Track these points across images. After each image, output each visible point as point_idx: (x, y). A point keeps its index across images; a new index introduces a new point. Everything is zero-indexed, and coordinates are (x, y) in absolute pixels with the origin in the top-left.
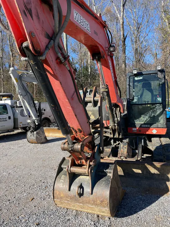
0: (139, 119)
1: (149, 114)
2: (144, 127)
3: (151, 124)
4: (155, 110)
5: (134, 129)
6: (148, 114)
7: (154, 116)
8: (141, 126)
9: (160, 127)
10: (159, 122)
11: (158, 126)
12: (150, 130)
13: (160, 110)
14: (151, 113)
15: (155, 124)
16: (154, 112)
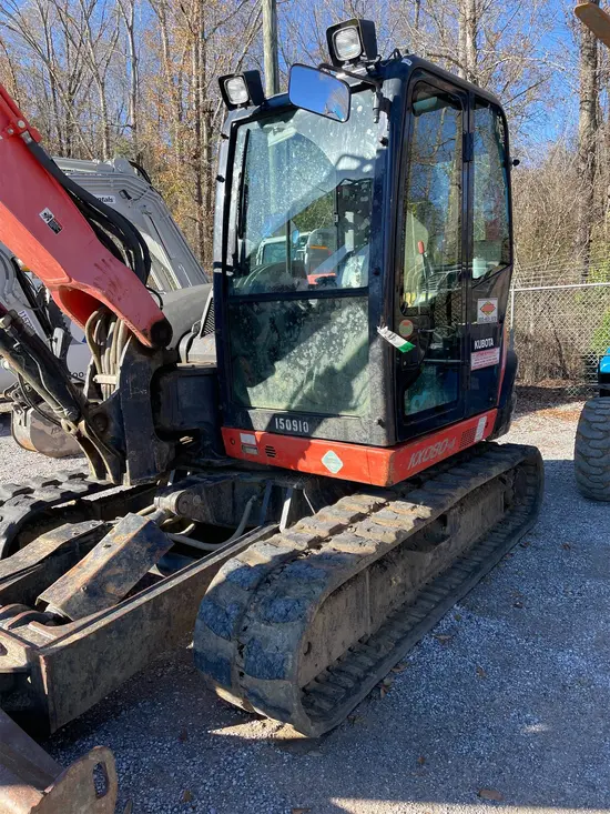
0: (265, 386)
1: (309, 357)
2: (285, 433)
3: (316, 418)
4: (332, 336)
5: (246, 438)
6: (301, 357)
7: (330, 371)
8: (271, 424)
9: (356, 440)
10: (354, 408)
11: (346, 434)
12: (311, 448)
13: (359, 333)
14: (315, 350)
15: (332, 421)
16: (329, 344)
